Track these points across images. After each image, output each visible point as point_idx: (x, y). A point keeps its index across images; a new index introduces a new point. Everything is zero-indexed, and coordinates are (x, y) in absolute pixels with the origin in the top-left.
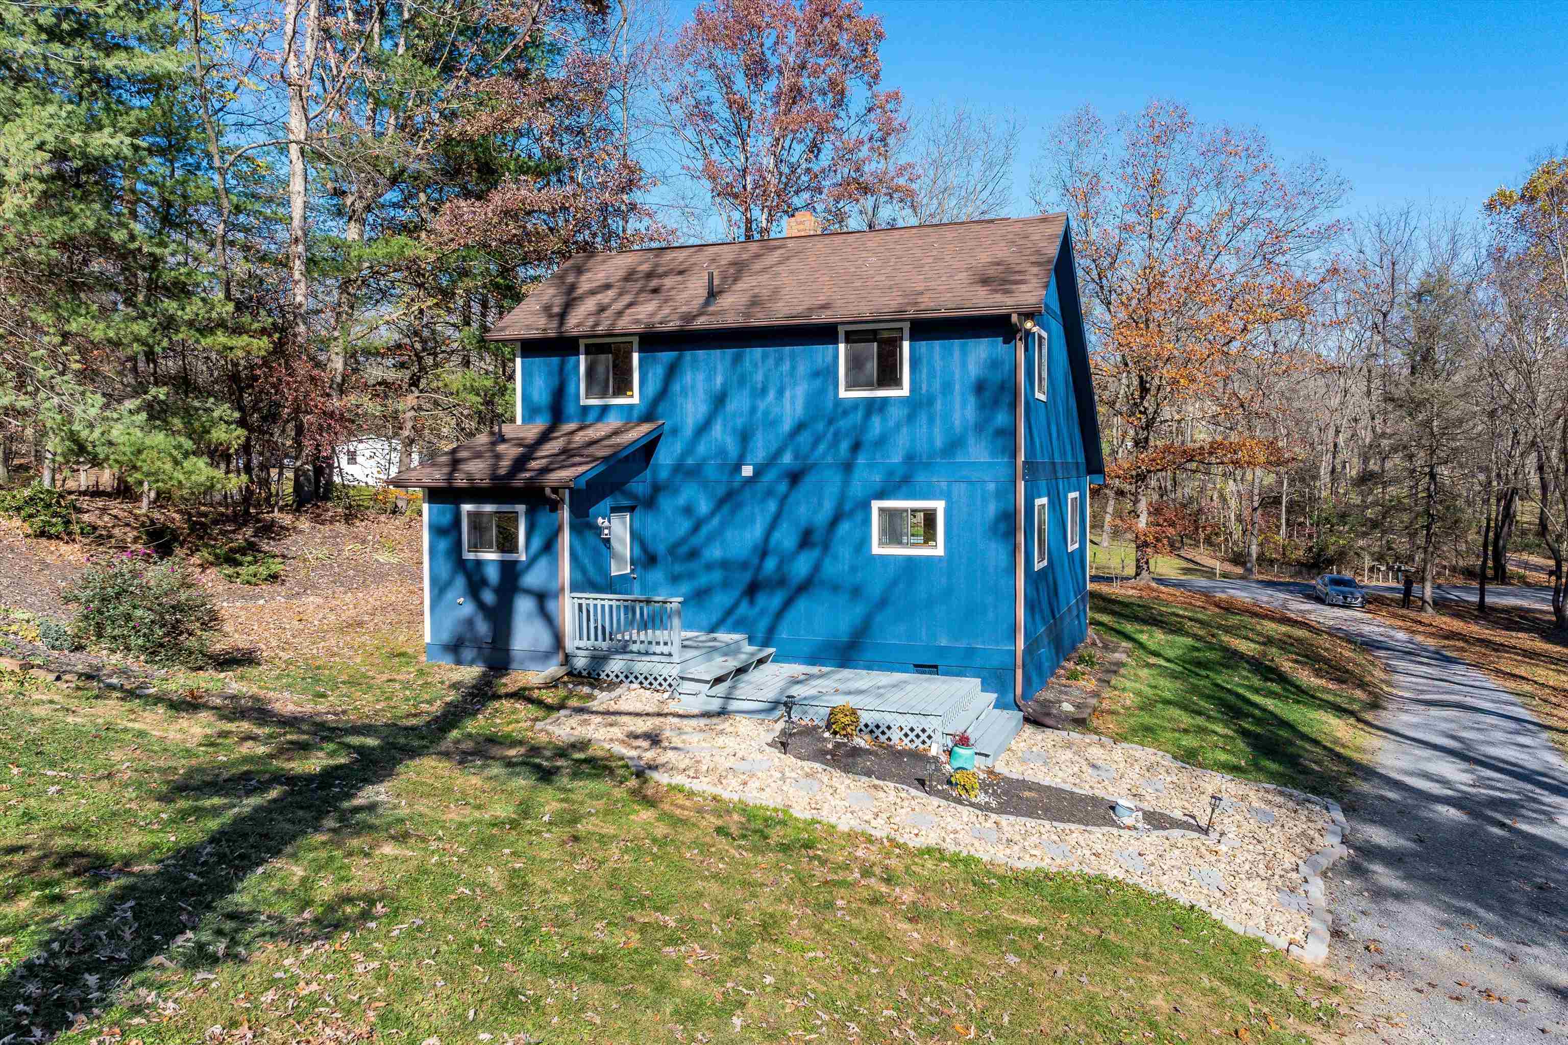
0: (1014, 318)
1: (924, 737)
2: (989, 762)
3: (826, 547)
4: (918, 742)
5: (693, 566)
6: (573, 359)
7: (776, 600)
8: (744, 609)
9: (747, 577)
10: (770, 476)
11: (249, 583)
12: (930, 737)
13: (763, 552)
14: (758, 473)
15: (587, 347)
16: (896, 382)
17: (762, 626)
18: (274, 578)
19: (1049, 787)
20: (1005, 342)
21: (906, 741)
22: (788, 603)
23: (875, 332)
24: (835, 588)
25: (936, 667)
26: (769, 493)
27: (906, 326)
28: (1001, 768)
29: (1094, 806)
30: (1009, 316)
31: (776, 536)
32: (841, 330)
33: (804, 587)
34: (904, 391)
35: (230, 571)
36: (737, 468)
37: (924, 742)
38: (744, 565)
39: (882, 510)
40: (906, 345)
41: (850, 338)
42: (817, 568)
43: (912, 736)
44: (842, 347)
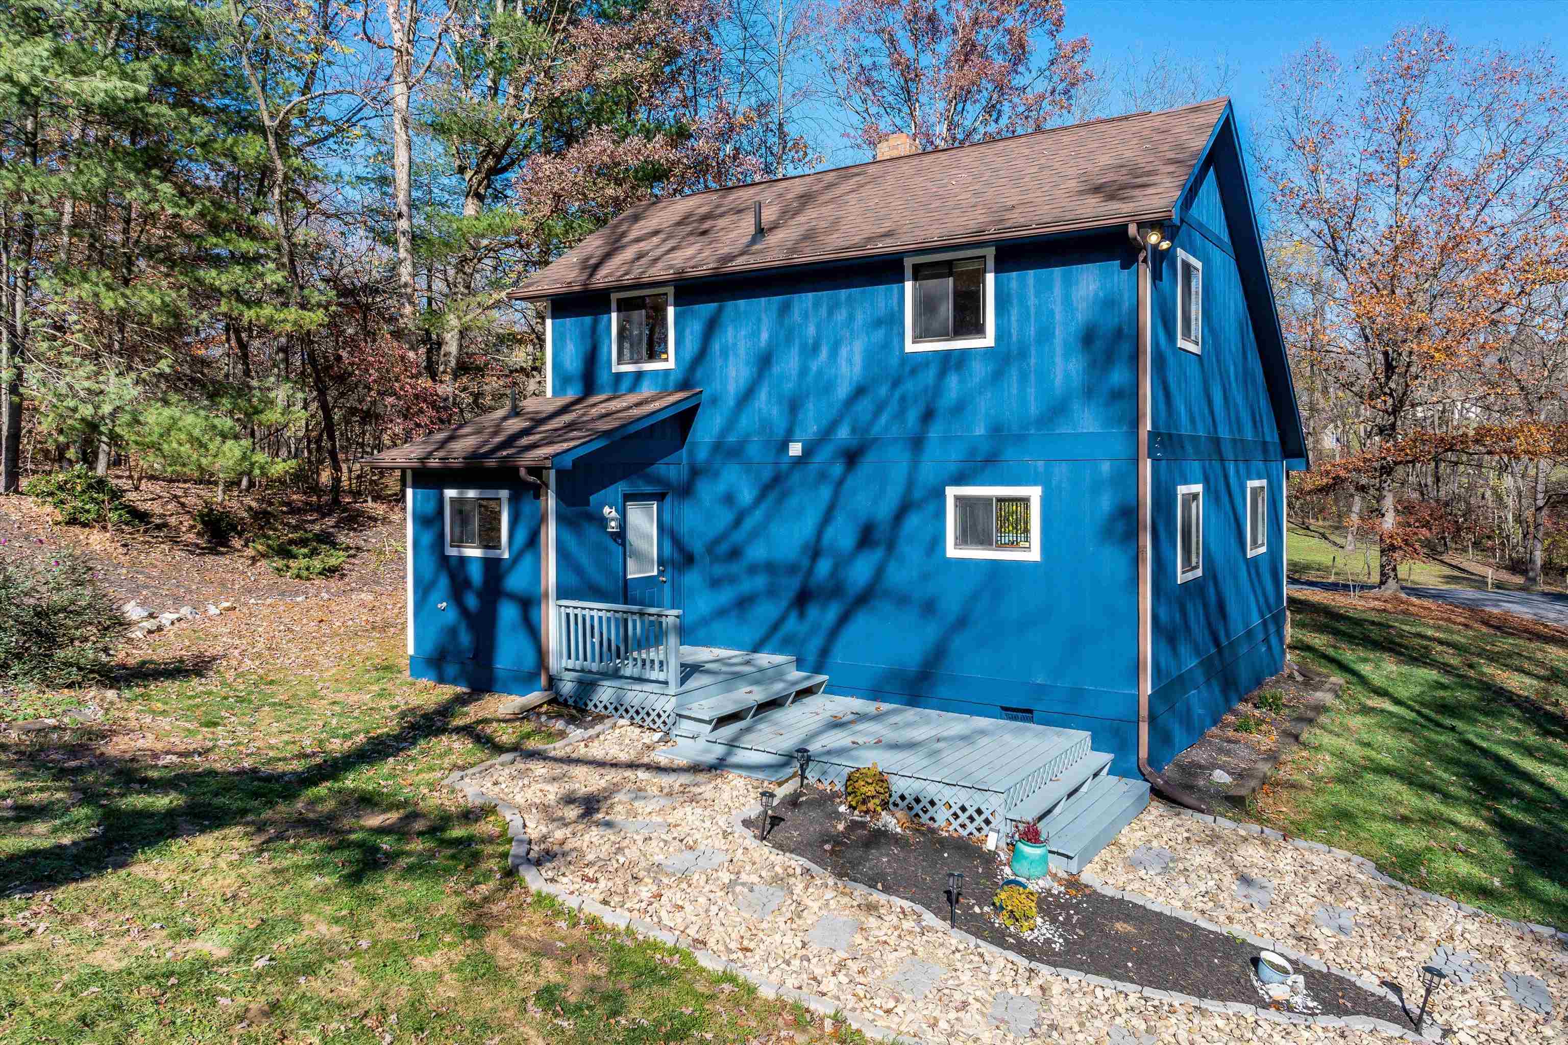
0: (1132, 230)
1: (979, 820)
2: (1073, 867)
3: (891, 546)
4: (971, 827)
5: (735, 568)
6: (605, 317)
7: (832, 613)
8: (792, 624)
9: (793, 584)
10: (823, 455)
11: (298, 576)
12: (987, 822)
13: (815, 551)
14: (808, 452)
15: (619, 301)
16: (978, 329)
17: (815, 644)
18: (330, 572)
19: (1159, 915)
20: (1124, 266)
21: (955, 824)
22: (844, 619)
23: (949, 264)
24: (902, 600)
25: (1030, 711)
26: (823, 476)
27: (990, 252)
28: (1090, 876)
29: (1226, 957)
30: (1125, 227)
31: (830, 533)
32: (908, 263)
33: (864, 598)
34: (988, 340)
35: (280, 563)
36: (784, 447)
37: (979, 830)
38: (792, 569)
39: (958, 498)
40: (990, 278)
41: (919, 273)
42: (879, 572)
43: (963, 817)
44: (909, 285)
